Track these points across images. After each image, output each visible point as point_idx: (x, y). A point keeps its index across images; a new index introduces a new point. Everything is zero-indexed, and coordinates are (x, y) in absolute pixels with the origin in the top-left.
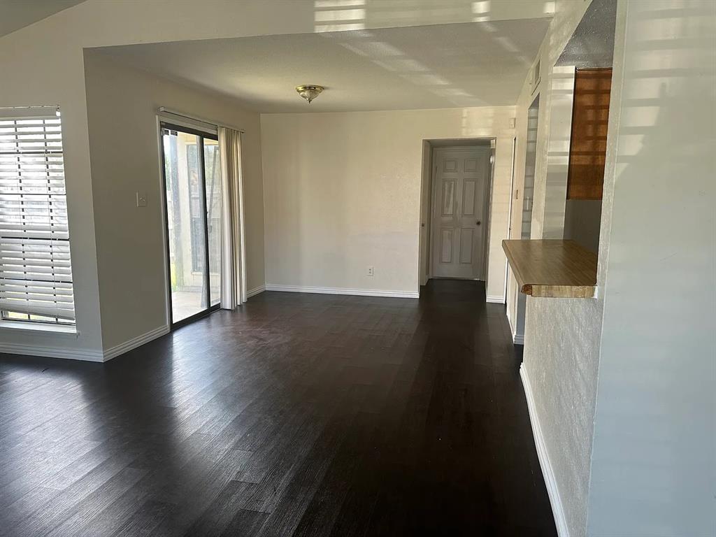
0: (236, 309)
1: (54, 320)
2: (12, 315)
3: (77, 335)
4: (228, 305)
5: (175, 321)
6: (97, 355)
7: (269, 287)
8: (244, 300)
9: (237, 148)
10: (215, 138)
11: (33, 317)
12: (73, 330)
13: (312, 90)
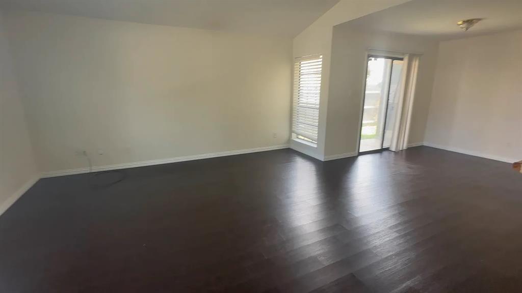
0: (398, 152)
1: (311, 141)
2: (300, 137)
3: (316, 148)
4: (393, 149)
5: (360, 151)
6: (322, 158)
7: (426, 144)
8: (405, 148)
9: (416, 64)
10: (402, 59)
11: (306, 139)
12: (315, 146)
13: (470, 22)
